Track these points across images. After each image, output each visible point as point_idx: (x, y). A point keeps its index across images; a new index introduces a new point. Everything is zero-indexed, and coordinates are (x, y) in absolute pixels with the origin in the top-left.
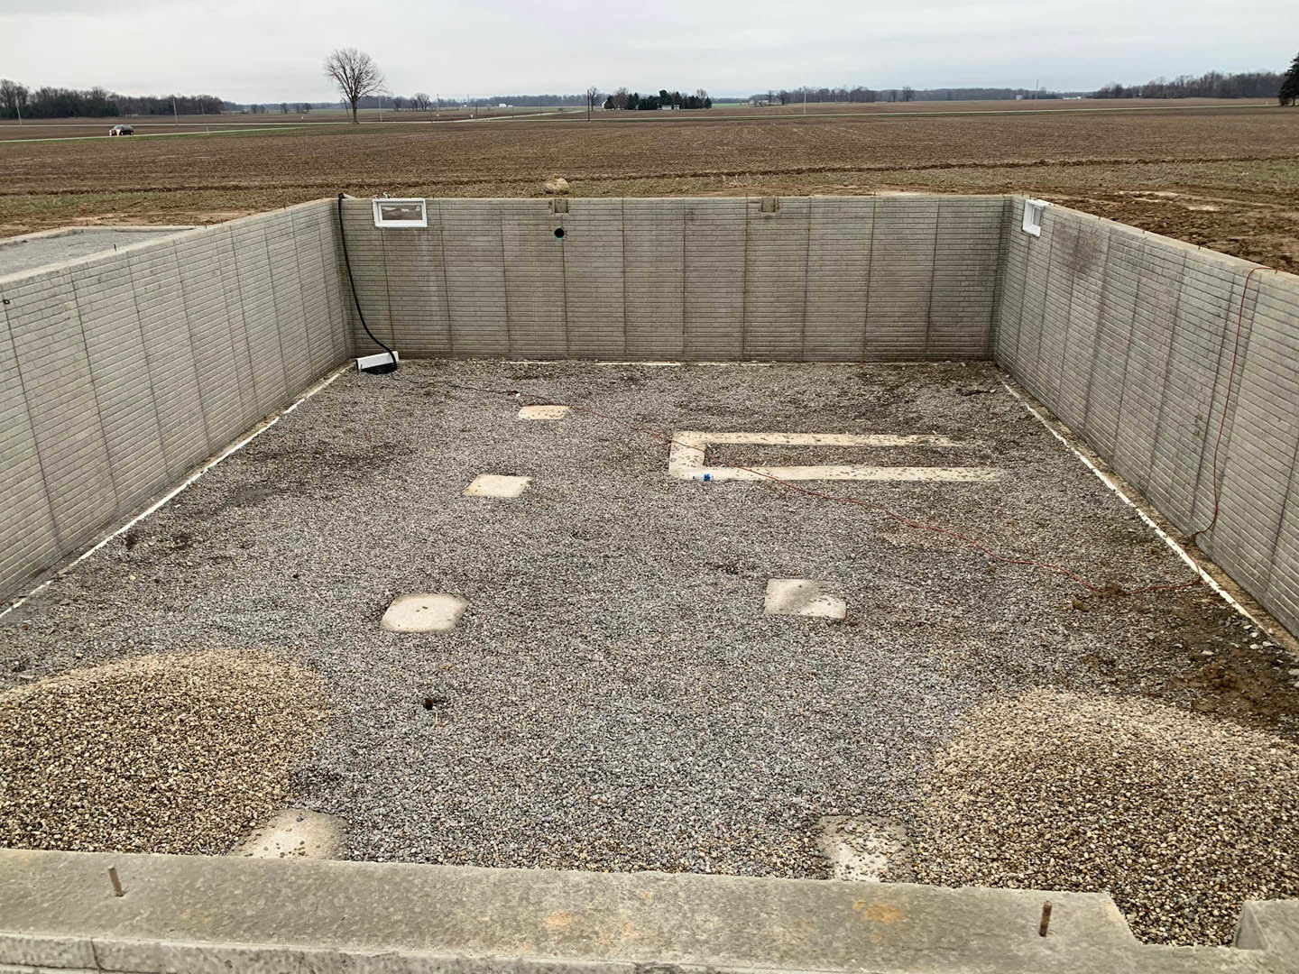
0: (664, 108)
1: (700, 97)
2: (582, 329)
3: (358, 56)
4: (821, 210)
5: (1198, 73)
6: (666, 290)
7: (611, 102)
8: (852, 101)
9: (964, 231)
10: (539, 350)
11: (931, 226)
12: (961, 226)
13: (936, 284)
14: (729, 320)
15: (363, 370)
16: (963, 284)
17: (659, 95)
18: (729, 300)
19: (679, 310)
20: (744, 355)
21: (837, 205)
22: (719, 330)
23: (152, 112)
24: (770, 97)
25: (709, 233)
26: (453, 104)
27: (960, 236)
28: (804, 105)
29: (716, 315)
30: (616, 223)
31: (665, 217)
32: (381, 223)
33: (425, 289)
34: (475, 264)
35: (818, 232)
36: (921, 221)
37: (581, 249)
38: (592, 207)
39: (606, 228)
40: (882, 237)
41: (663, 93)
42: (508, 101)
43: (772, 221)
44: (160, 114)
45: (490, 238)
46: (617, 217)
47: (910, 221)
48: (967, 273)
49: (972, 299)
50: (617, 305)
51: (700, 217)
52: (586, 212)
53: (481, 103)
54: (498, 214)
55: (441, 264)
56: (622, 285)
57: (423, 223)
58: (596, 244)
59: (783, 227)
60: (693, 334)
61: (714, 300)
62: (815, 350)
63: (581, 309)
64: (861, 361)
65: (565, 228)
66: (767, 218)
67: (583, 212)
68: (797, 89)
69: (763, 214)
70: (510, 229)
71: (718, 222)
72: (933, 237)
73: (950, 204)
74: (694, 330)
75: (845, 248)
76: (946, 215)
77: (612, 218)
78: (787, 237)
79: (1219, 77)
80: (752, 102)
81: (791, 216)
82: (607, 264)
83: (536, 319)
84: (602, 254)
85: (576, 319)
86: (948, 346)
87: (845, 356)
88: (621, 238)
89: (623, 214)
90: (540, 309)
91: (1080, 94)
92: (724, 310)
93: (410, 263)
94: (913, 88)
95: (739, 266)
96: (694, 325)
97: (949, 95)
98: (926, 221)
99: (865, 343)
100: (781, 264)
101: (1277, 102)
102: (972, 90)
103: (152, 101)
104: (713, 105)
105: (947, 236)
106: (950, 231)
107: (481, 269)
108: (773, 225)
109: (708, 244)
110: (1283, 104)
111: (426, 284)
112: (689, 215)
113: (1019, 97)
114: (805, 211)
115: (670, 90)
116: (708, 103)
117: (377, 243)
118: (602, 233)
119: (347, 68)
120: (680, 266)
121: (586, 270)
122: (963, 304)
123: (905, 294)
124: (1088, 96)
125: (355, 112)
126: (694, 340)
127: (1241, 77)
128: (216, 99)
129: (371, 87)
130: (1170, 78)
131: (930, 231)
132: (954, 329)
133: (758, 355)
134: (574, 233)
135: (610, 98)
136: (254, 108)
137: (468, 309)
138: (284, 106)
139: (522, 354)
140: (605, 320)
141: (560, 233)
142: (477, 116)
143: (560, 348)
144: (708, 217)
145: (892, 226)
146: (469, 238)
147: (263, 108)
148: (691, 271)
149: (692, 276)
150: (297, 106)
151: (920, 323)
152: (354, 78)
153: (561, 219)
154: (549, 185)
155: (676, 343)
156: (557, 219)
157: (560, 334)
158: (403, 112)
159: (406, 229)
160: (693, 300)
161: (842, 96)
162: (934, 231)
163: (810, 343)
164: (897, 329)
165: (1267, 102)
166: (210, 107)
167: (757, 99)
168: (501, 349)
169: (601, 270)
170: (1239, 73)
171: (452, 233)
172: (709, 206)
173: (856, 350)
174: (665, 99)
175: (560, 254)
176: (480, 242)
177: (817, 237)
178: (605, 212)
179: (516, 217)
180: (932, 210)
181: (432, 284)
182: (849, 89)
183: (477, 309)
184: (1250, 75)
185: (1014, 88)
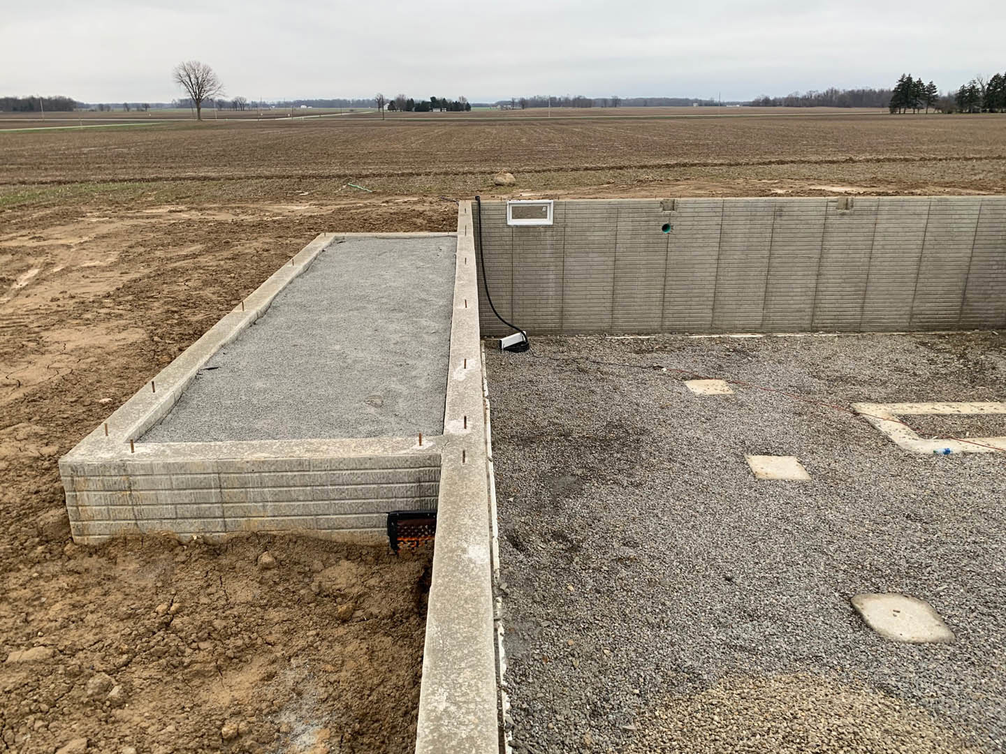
0: (434, 110)
1: (462, 102)
2: (676, 308)
3: (201, 67)
4: (887, 208)
5: (822, 89)
6: (752, 273)
7: (393, 105)
8: (574, 106)
9: (999, 225)
10: (637, 326)
11: (974, 221)
12: (997, 221)
13: (972, 267)
14: (803, 298)
15: (506, 349)
16: (994, 267)
17: (430, 101)
18: (804, 281)
19: (761, 290)
20: (812, 327)
21: (900, 204)
22: (793, 306)
23: (15, 109)
24: (513, 103)
25: (794, 226)
26: (265, 105)
27: (995, 229)
28: (549, 109)
29: (792, 294)
30: (716, 218)
31: (758, 214)
32: (512, 222)
33: (545, 277)
34: (591, 255)
35: (884, 225)
36: (966, 216)
37: (684, 241)
38: (697, 205)
39: (707, 223)
40: (934, 230)
41: (433, 99)
42: (308, 103)
43: (845, 217)
44: (22, 111)
45: (606, 233)
46: (718, 214)
47: (957, 217)
48: (998, 259)
49: (1000, 279)
50: (709, 287)
51: (787, 213)
52: (692, 210)
53: (287, 105)
54: (615, 212)
55: (561, 255)
56: (715, 270)
57: (548, 221)
58: (698, 236)
59: (855, 222)
60: (772, 310)
61: (791, 281)
62: (871, 322)
63: (677, 291)
64: (909, 331)
65: (672, 223)
66: (843, 214)
67: (689, 210)
68: (533, 97)
69: (840, 211)
70: (624, 225)
71: (802, 218)
72: (974, 230)
73: (991, 203)
74: (773, 306)
75: (903, 239)
76: (985, 212)
77: (714, 214)
78: (858, 230)
79: (836, 92)
80: (499, 107)
81: (862, 213)
82: (705, 253)
83: (638, 300)
84: (702, 245)
85: (672, 300)
86: (977, 317)
87: (894, 327)
88: (719, 232)
89: (723, 213)
90: (643, 292)
91: (738, 103)
92: (799, 290)
93: (534, 256)
94: (619, 97)
95: (815, 254)
96: (772, 302)
97: (645, 103)
98: (970, 217)
99: (912, 316)
100: (850, 252)
101: (887, 110)
102: (661, 99)
103: (15, 100)
104: (472, 108)
105: (985, 229)
106: (988, 225)
107: (596, 259)
108: (846, 220)
109: (792, 235)
110: (892, 112)
111: (545, 273)
112: (779, 212)
113: (695, 105)
114: (873, 208)
115: (438, 97)
116: (468, 107)
117: (507, 239)
118: (703, 227)
119: (192, 76)
120: (766, 253)
121: (686, 258)
122: (991, 284)
123: (947, 276)
124: (745, 105)
125: (199, 109)
126: (771, 314)
127: (852, 92)
128: (69, 99)
129: (212, 92)
130: (802, 93)
131: (971, 226)
132: (983, 304)
133: (824, 327)
134: (678, 228)
135: (392, 102)
136: (101, 107)
137: (581, 293)
138: (126, 105)
139: (622, 330)
140: (697, 299)
141: (666, 228)
142: (293, 115)
143: (655, 324)
144: (795, 213)
145: (942, 221)
146: (588, 234)
147: (108, 107)
148: (775, 258)
149: (775, 262)
150: (137, 106)
151: (956, 299)
152: (198, 85)
153: (669, 216)
154: (500, 179)
155: (756, 317)
156: (666, 216)
157: (657, 311)
158: (226, 111)
159: (534, 227)
160: (775, 282)
161: (566, 103)
162: (975, 225)
163: (869, 315)
164: (940, 303)
165: (880, 111)
166: (63, 106)
167: (502, 104)
168: (605, 325)
169: (698, 258)
170: (850, 89)
171: (574, 229)
172: (796, 204)
173: (904, 322)
174: (435, 103)
175: (665, 245)
176: (596, 236)
177: (881, 230)
178: (707, 210)
179: (631, 215)
180: (975, 208)
181: (551, 272)
182: (572, 97)
183: (588, 293)
184: (858, 91)
185: (692, 98)
